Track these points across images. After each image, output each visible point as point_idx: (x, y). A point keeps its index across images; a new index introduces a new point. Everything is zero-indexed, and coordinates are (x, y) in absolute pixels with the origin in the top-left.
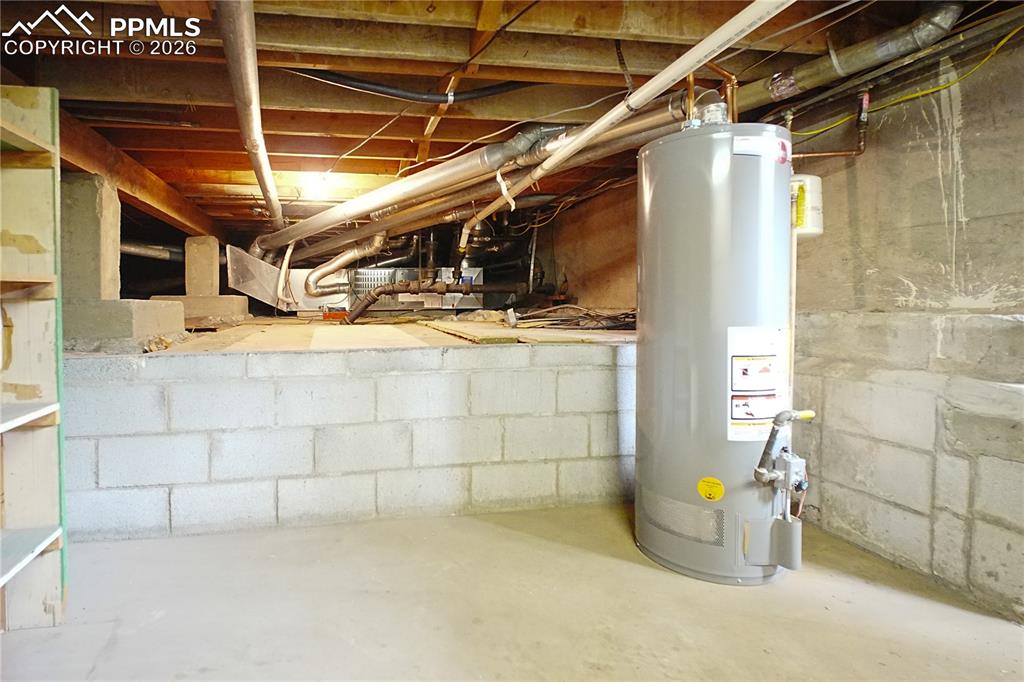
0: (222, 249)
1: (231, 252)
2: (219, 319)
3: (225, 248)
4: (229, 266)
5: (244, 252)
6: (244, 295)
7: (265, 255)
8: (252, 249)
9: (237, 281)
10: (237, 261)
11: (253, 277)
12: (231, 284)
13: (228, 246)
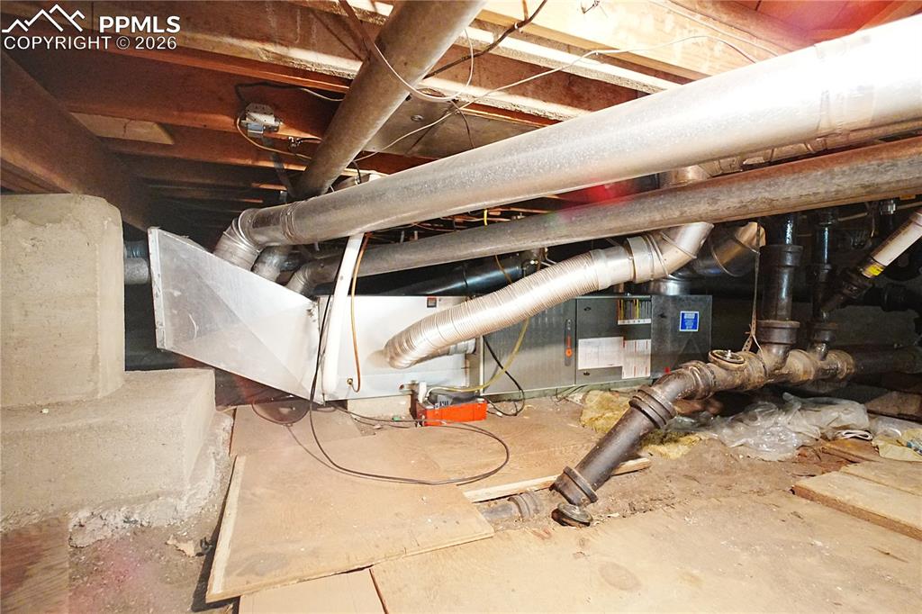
0: (135, 239)
1: (164, 249)
2: (116, 518)
3: (145, 238)
4: (158, 288)
5: (200, 251)
6: (203, 365)
7: (259, 260)
8: (226, 243)
9: (184, 331)
10: (181, 275)
11: (231, 316)
12: (166, 338)
13: (154, 235)
